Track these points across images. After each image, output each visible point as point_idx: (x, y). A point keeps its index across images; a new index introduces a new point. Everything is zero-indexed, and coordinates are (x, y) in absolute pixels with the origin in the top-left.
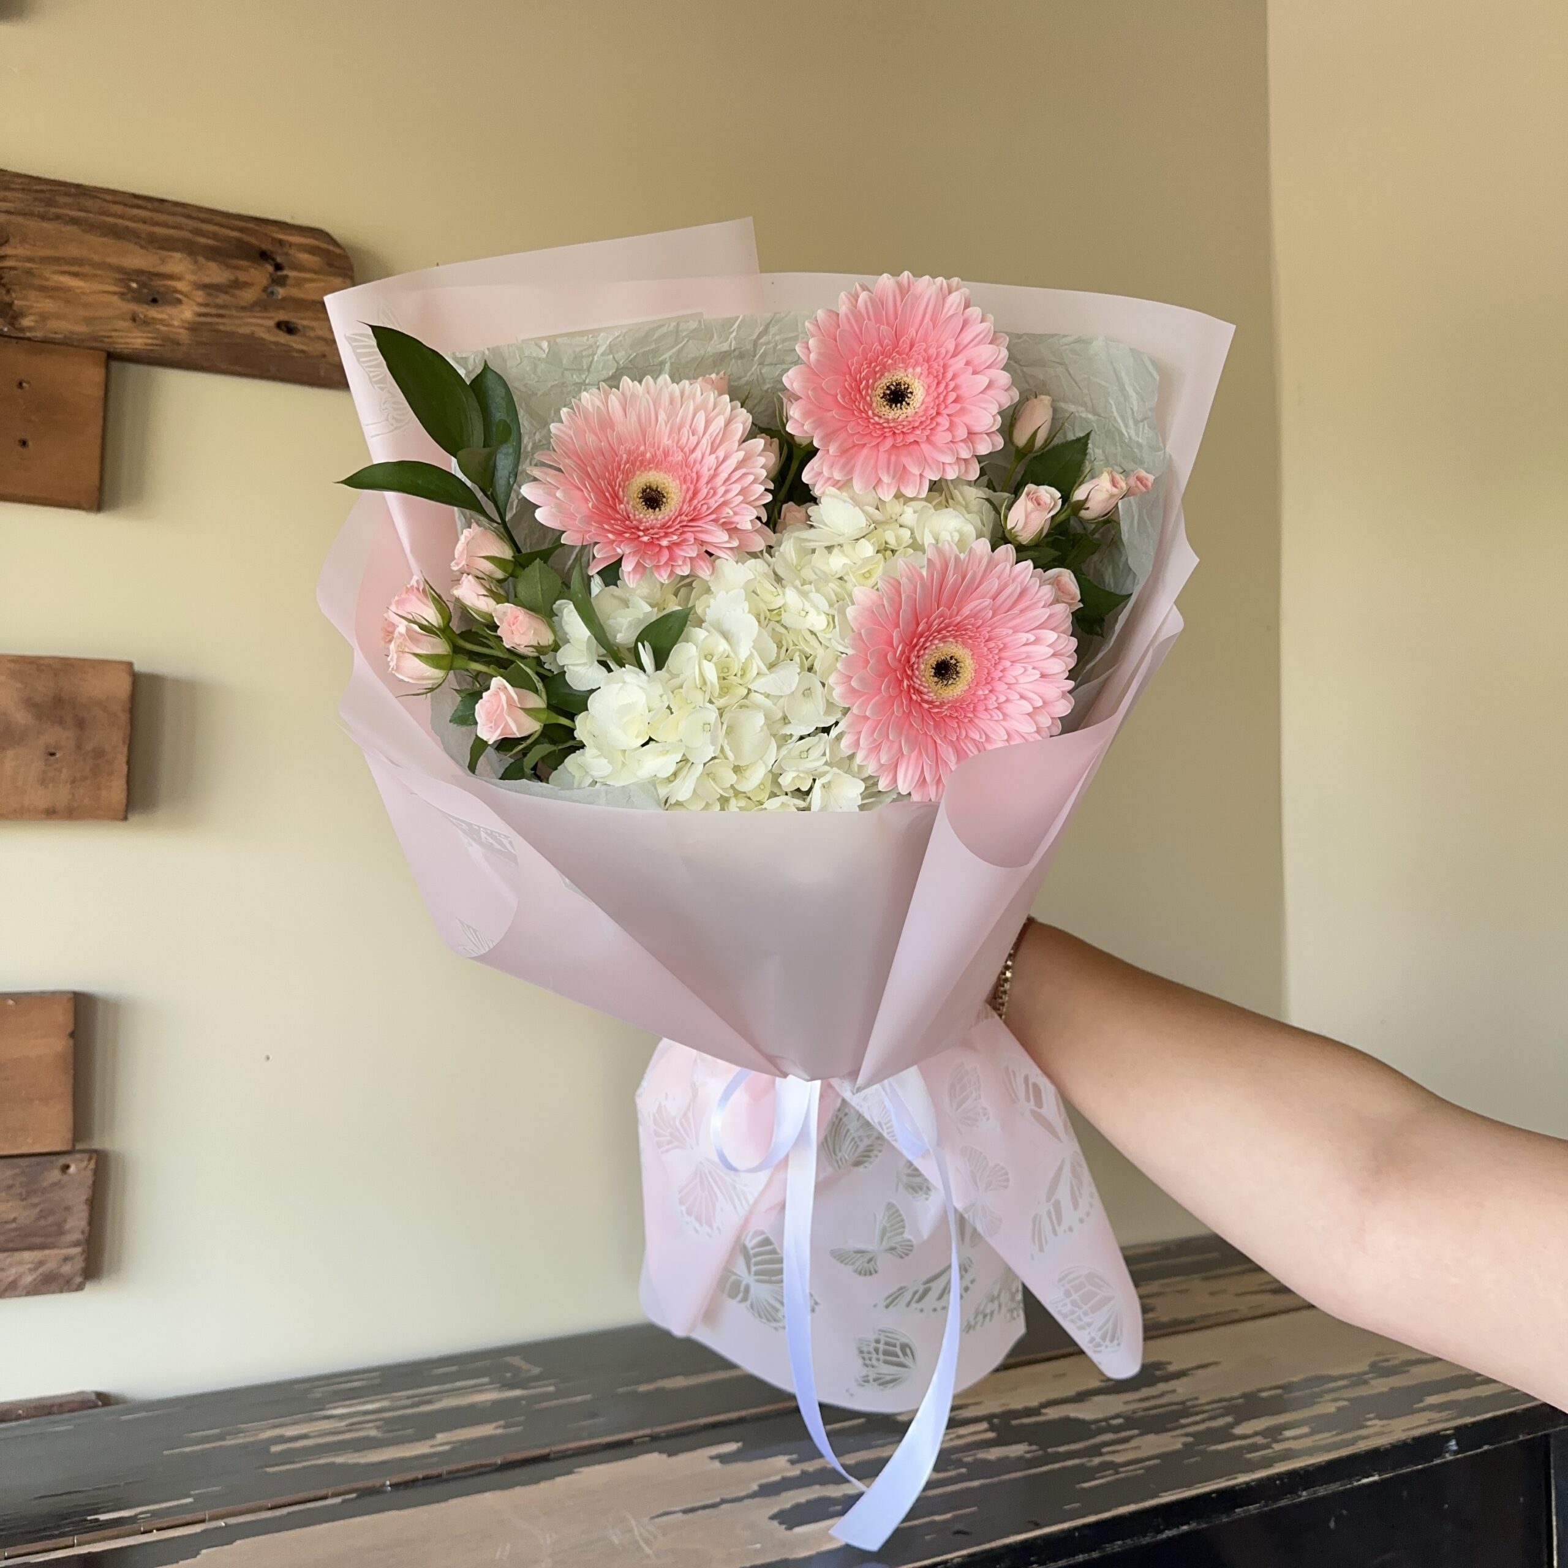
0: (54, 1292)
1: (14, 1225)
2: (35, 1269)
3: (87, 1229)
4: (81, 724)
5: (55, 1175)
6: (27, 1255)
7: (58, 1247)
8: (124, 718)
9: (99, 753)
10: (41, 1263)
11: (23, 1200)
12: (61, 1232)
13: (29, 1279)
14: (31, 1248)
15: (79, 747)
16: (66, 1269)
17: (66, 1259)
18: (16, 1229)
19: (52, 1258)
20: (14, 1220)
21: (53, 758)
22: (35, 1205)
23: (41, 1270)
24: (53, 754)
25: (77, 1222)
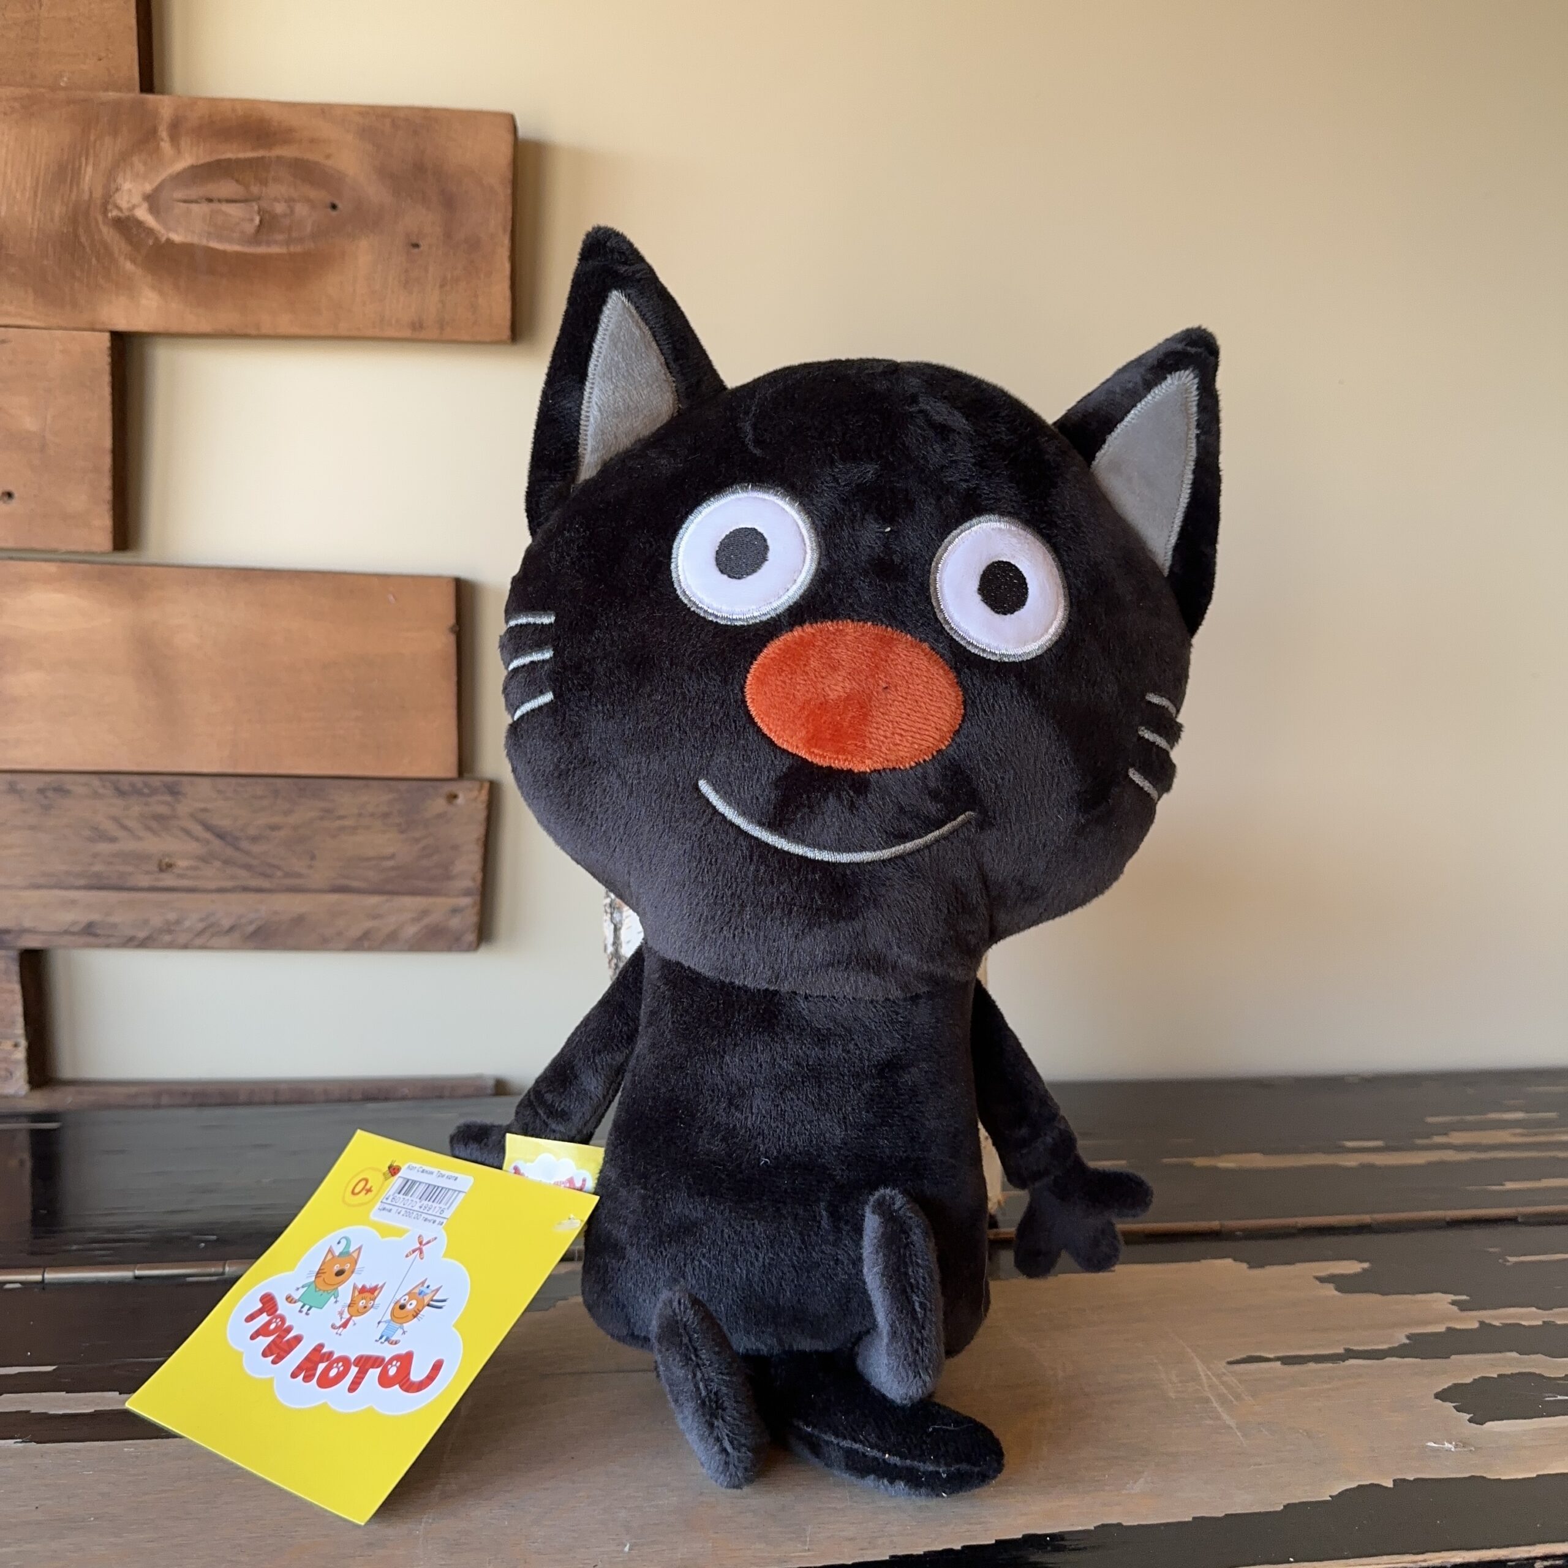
0: (441, 950)
1: (391, 863)
2: (417, 919)
3: (479, 876)
4: (449, 203)
5: (439, 804)
6: (408, 901)
7: (446, 895)
8: (503, 194)
9: (474, 245)
10: (425, 913)
11: (402, 832)
12: (449, 877)
13: (411, 930)
14: (413, 893)
15: (448, 235)
16: (455, 922)
17: (455, 911)
18: (393, 868)
19: (439, 907)
20: (392, 857)
21: (416, 250)
22: (417, 840)
23: (426, 921)
24: (416, 246)
25: (468, 864)
